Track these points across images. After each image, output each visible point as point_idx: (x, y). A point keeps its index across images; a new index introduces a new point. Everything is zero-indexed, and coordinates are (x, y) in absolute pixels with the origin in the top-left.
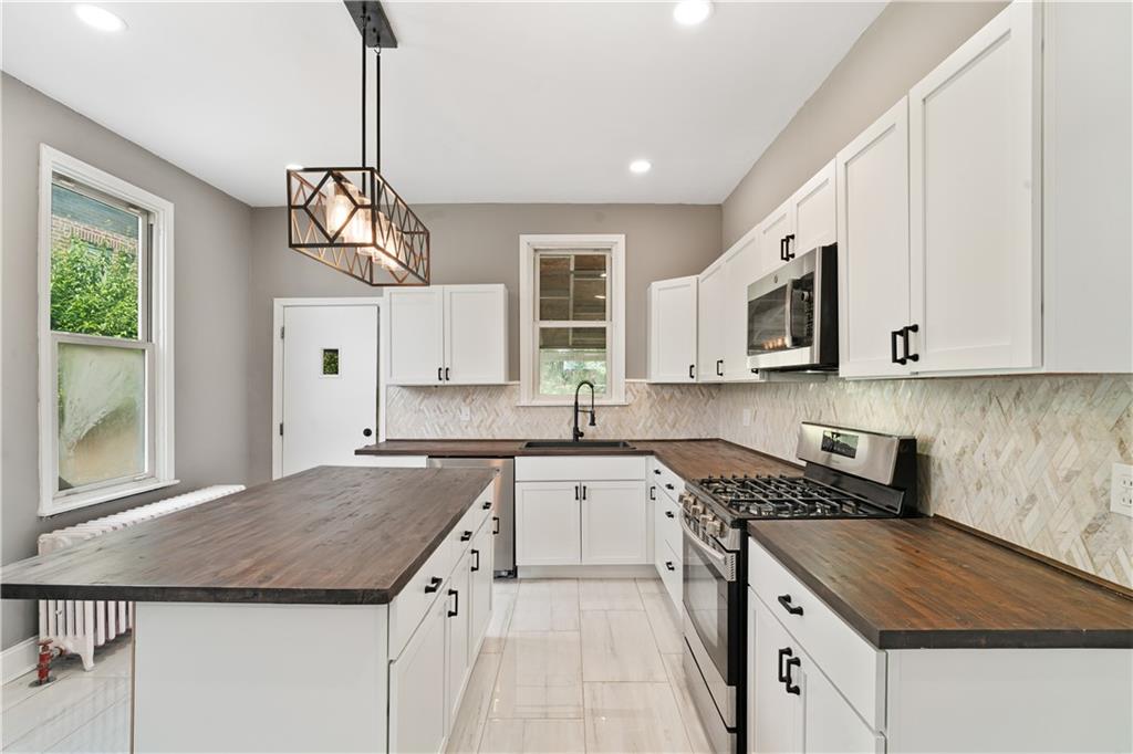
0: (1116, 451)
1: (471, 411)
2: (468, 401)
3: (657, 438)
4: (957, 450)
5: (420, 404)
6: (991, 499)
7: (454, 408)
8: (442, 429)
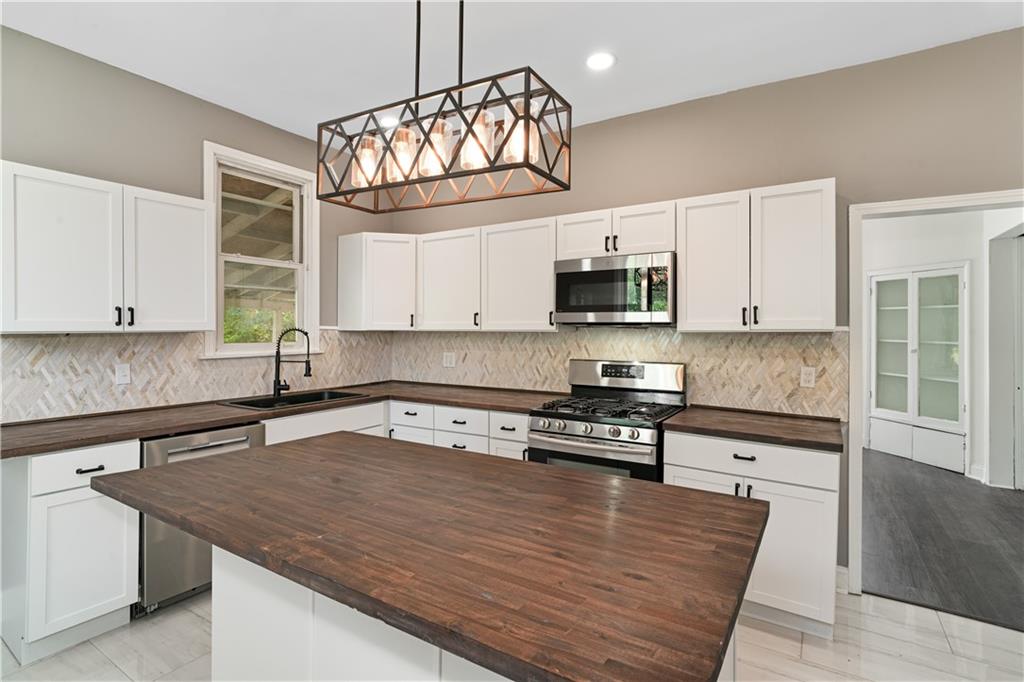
0: (802, 361)
1: (131, 369)
2: (127, 354)
3: (346, 385)
4: (708, 368)
5: (33, 363)
6: (732, 391)
7: (101, 367)
8: (79, 399)
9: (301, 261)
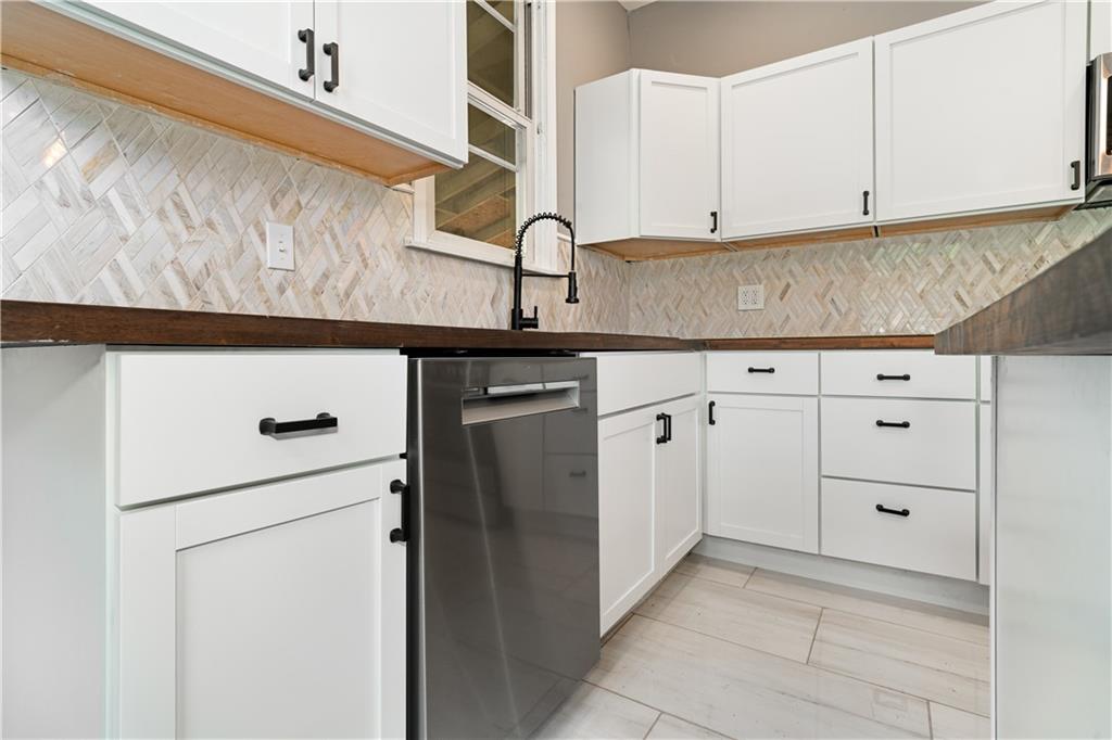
1: (297, 242)
2: (287, 204)
5: (89, 175)
7: (238, 221)
8: (194, 287)
9: (529, 113)
